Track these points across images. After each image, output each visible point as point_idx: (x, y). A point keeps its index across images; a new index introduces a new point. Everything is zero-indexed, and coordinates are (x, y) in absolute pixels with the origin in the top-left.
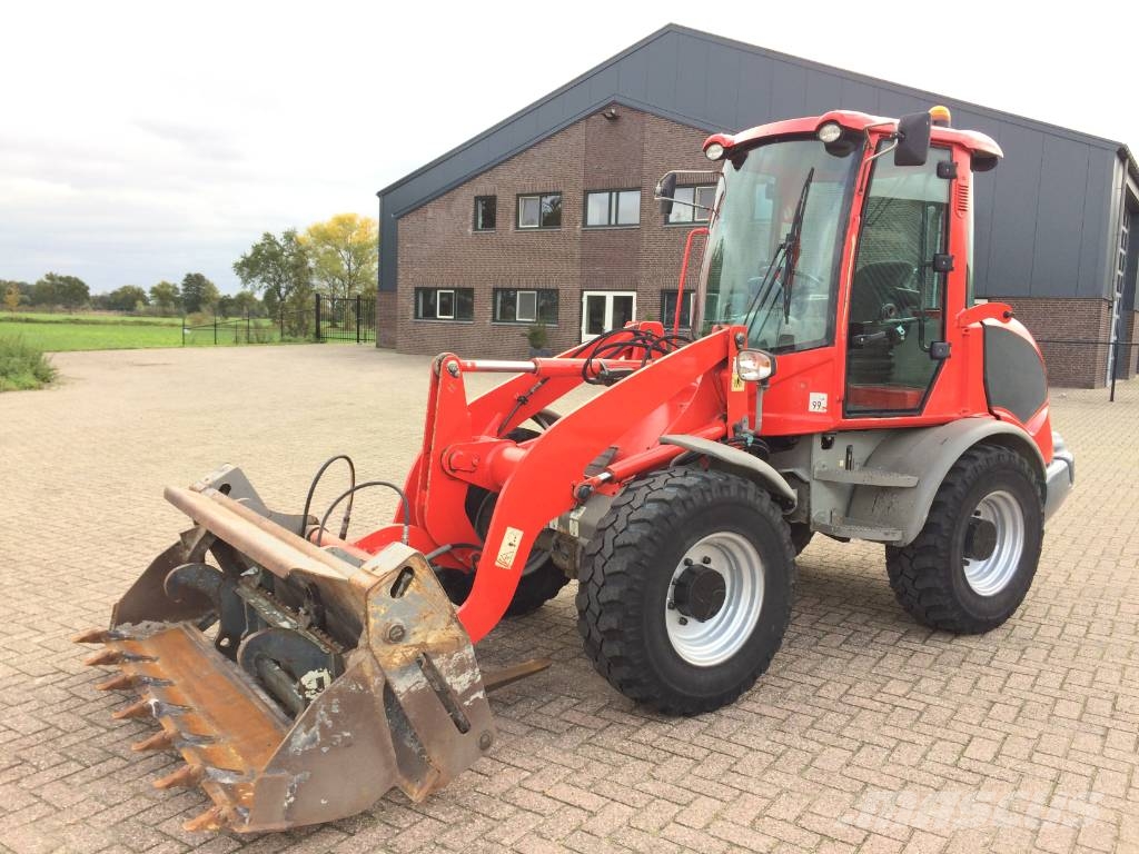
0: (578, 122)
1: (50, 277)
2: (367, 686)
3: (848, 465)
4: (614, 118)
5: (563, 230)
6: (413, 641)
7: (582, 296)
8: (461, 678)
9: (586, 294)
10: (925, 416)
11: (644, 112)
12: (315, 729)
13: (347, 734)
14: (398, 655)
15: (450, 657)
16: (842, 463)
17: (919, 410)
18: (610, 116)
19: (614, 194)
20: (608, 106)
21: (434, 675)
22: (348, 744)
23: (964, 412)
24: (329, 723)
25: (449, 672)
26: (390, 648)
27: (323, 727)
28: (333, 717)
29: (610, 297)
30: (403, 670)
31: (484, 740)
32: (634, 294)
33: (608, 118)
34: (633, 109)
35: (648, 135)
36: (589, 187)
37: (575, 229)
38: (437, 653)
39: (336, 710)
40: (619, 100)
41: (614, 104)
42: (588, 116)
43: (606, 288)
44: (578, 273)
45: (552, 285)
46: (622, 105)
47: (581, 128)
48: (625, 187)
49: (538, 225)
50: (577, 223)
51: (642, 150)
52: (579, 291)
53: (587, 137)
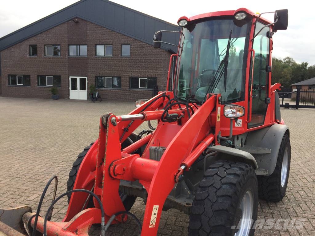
0: (65, 22)
3: (242, 145)
4: (77, 22)
5: (61, 56)
7: (69, 78)
11: (86, 21)
16: (240, 144)
17: (263, 123)
19: (78, 46)
20: (74, 18)
29: (78, 78)
32: (86, 78)
33: (75, 22)
34: (83, 20)
35: (88, 29)
36: (70, 43)
37: (65, 56)
40: (78, 16)
41: (77, 18)
42: (68, 21)
43: (77, 75)
44: (67, 71)
45: (58, 74)
46: (79, 18)
47: (66, 25)
48: (82, 44)
49: (52, 55)
50: (66, 55)
51: (87, 33)
52: (68, 76)
53: (68, 28)
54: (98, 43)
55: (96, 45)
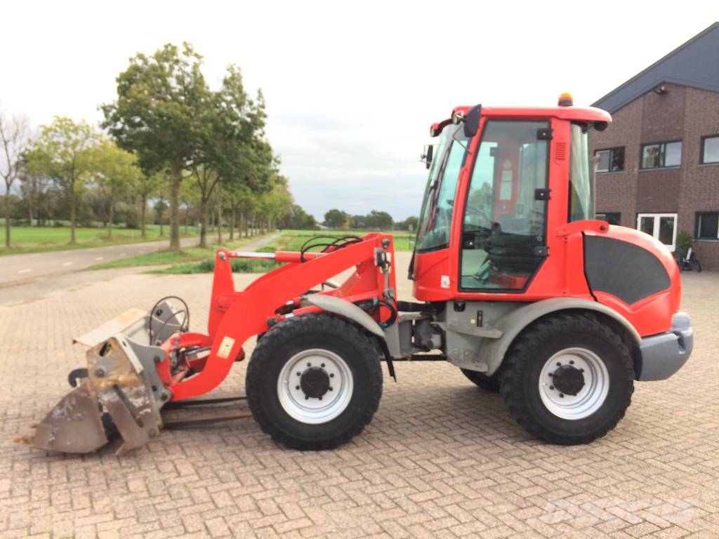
0: (638, 98)
1: (373, 212)
2: (89, 395)
3: (479, 323)
4: (663, 93)
5: (625, 172)
6: (111, 378)
7: (637, 217)
8: (137, 400)
9: (640, 216)
10: (528, 294)
11: (685, 87)
12: (64, 410)
13: (79, 415)
14: (103, 383)
15: (131, 389)
16: (473, 321)
17: (524, 289)
18: (659, 91)
19: (663, 146)
20: (660, 85)
21: (122, 396)
22: (80, 420)
23: (564, 293)
24: (71, 408)
25: (131, 396)
26: (100, 379)
27: (68, 409)
28: (73, 406)
29: (657, 218)
30: (106, 391)
31: (152, 433)
32: (675, 216)
33: (659, 94)
34: (677, 86)
35: (688, 103)
36: (645, 142)
37: (633, 170)
38: (124, 386)
39: (74, 403)
40: (667, 80)
41: (664, 83)
42: (645, 94)
43: (654, 211)
44: (635, 201)
45: (614, 210)
46: (669, 83)
47: (640, 102)
48: (670, 139)
49: (607, 170)
50: (635, 167)
51: (684, 113)
52: (635, 214)
53: (644, 108)
54: (709, 133)
55: (703, 138)
